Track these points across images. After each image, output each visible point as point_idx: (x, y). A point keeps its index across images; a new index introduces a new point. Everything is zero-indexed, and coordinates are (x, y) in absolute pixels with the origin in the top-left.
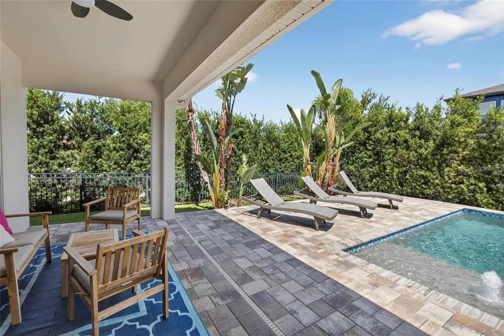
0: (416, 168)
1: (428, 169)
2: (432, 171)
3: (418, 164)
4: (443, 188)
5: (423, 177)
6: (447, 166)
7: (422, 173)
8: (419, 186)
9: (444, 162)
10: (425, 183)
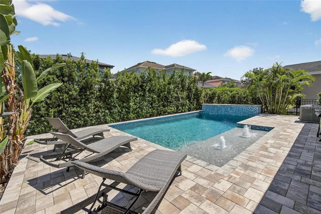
0: (70, 107)
1: (78, 106)
2: (80, 107)
3: (71, 103)
4: (89, 117)
5: (74, 112)
6: (89, 103)
7: (75, 109)
8: (72, 119)
9: (87, 100)
10: (77, 117)
